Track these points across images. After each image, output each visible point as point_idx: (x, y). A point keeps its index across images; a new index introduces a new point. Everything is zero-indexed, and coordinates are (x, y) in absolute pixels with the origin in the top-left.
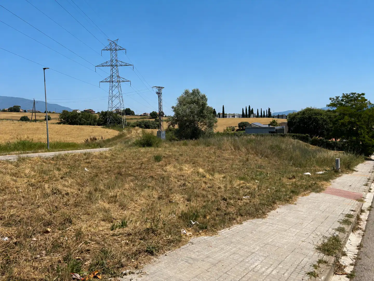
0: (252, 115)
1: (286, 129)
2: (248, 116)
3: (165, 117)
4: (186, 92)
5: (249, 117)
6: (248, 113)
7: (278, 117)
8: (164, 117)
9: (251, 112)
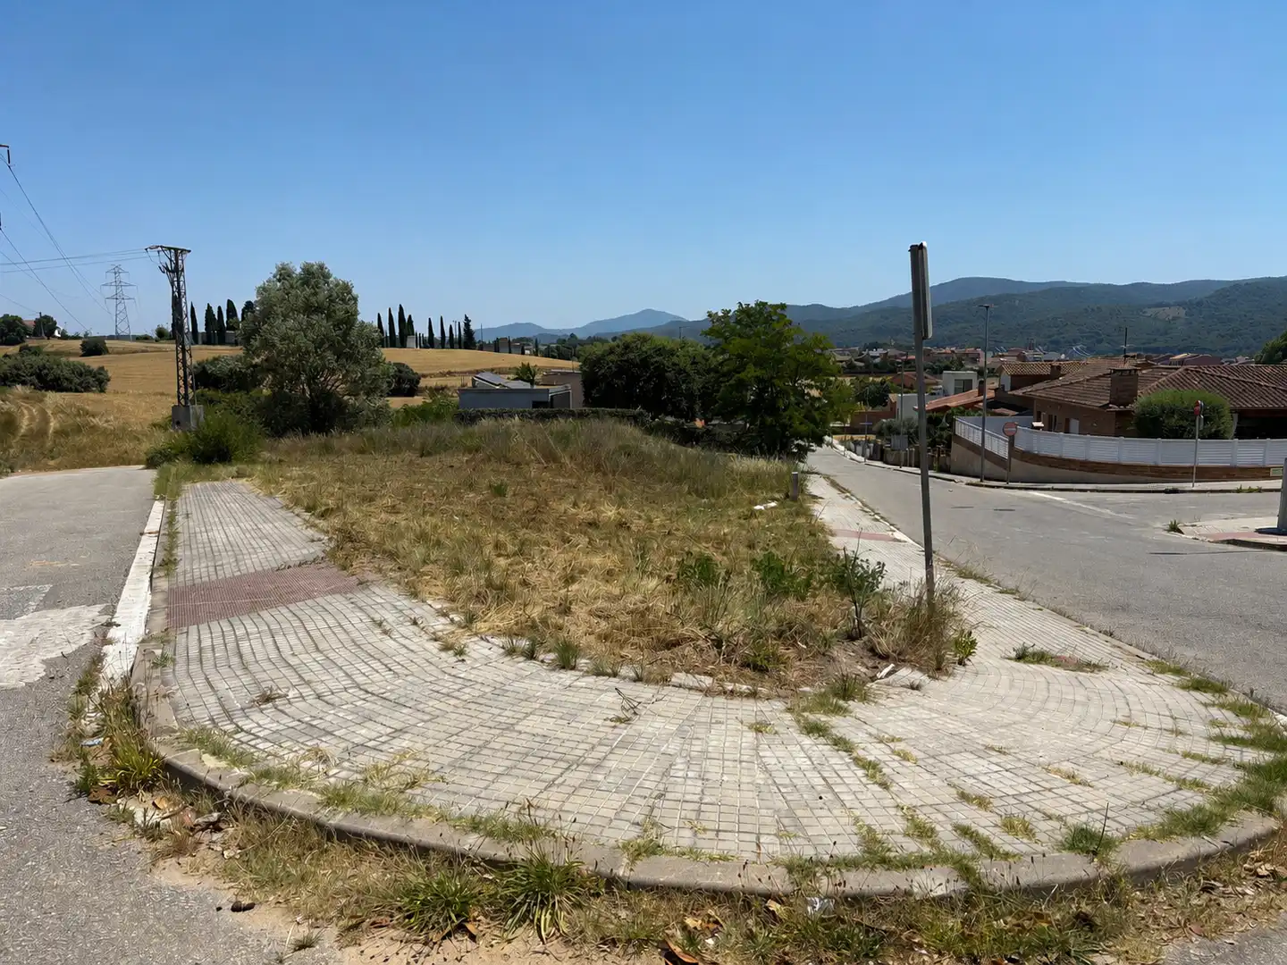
0: (411, 341)
1: (575, 390)
2: (398, 342)
3: (64, 337)
4: (284, 274)
5: (403, 345)
6: (397, 333)
7: (496, 346)
8: (55, 337)
9: (407, 325)
